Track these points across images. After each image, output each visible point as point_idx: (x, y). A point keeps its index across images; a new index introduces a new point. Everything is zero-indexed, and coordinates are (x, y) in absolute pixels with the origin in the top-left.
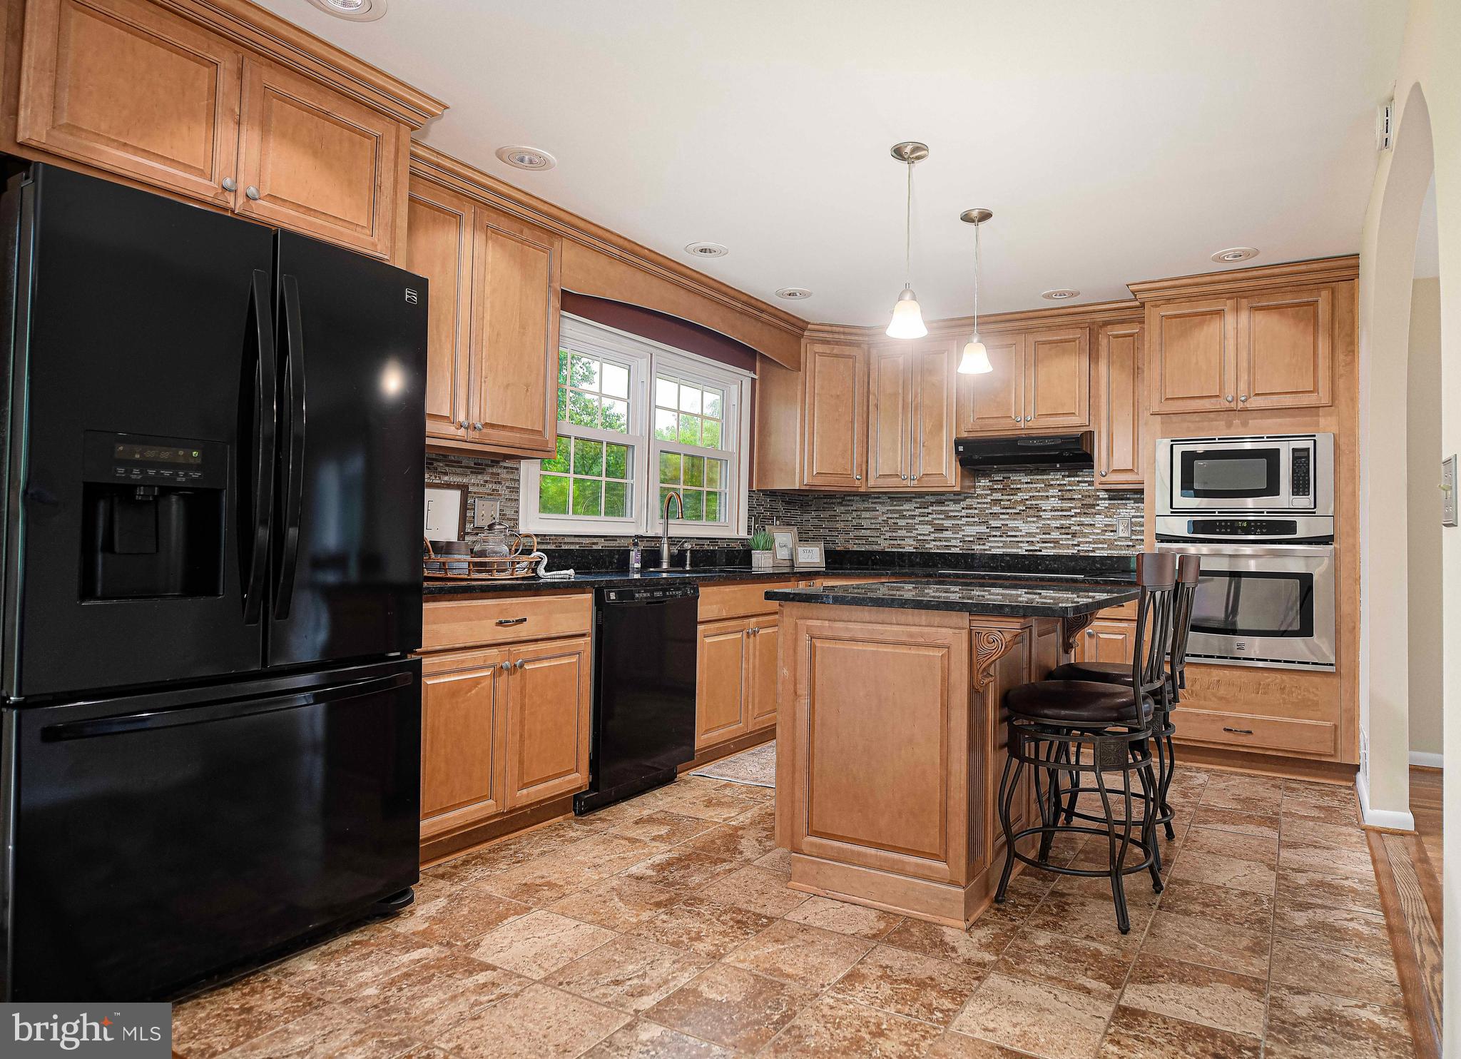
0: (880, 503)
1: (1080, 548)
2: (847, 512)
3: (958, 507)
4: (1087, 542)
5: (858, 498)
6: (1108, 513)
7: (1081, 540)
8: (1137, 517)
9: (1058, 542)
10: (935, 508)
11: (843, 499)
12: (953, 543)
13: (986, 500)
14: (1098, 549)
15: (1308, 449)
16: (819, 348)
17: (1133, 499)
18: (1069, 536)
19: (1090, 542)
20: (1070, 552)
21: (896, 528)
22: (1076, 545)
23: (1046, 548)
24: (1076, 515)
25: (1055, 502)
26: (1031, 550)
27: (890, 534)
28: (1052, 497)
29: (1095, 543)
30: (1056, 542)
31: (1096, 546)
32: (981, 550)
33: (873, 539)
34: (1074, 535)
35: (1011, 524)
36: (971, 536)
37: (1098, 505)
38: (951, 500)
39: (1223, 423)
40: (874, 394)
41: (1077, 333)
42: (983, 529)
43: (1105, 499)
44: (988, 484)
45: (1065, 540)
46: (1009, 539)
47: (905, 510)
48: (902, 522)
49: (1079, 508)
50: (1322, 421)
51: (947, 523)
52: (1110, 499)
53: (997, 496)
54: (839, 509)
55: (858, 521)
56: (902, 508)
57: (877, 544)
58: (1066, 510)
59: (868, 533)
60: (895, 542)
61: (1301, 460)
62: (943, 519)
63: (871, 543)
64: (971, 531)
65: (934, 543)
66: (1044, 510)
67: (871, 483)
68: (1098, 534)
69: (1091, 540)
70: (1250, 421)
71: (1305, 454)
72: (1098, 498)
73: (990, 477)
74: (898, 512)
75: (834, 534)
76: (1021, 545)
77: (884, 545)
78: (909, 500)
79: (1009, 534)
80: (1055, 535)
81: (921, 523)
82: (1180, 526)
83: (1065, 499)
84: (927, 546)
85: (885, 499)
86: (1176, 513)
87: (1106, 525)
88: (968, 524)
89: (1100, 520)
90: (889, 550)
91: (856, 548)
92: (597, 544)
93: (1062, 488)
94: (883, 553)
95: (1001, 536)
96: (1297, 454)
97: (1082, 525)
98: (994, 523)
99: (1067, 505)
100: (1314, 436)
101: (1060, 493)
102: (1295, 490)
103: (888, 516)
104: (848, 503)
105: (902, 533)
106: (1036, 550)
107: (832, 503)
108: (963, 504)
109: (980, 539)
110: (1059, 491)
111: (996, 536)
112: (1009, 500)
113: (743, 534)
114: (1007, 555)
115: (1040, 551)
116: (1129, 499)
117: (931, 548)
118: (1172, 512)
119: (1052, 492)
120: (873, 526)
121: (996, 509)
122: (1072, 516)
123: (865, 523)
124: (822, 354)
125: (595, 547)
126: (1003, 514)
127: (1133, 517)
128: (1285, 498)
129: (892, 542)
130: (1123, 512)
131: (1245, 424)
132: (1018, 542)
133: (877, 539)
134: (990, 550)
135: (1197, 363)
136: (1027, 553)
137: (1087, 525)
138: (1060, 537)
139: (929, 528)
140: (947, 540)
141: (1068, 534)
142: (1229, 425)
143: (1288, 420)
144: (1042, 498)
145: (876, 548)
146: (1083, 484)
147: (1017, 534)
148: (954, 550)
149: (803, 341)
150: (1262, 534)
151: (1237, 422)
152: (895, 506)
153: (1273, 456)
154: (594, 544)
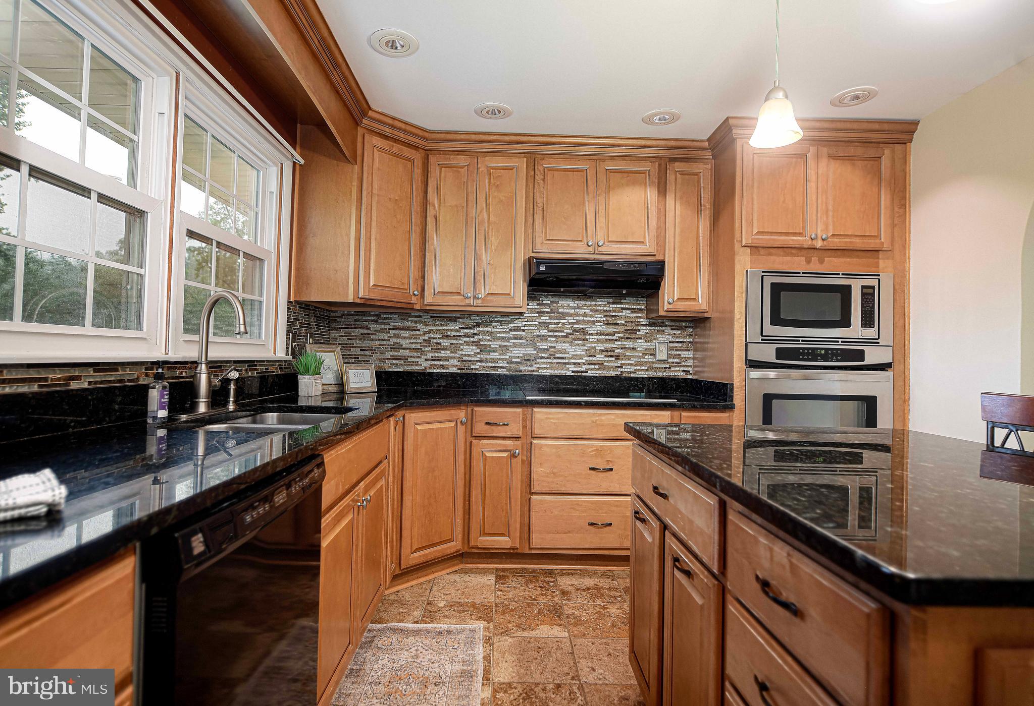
0: (420, 322)
1: (622, 370)
2: (382, 331)
3: (505, 328)
4: (629, 365)
5: (396, 316)
6: (649, 337)
7: (623, 362)
8: (673, 342)
9: (602, 364)
10: (481, 329)
11: (378, 316)
12: (500, 364)
13: (534, 323)
14: (639, 370)
15: (873, 287)
16: (377, 141)
17: (669, 326)
18: (613, 359)
19: (632, 365)
20: (612, 373)
21: (439, 348)
22: (619, 367)
23: (591, 369)
24: (620, 339)
25: (599, 327)
26: (578, 372)
27: (431, 354)
28: (599, 322)
29: (636, 365)
30: (601, 364)
31: (638, 368)
32: (529, 371)
33: (413, 360)
34: (618, 357)
35: (559, 346)
36: (518, 357)
37: (639, 330)
38: (497, 322)
39: (804, 258)
40: (433, 205)
41: (646, 166)
42: (531, 351)
43: (644, 325)
44: (536, 307)
45: (611, 362)
46: (555, 361)
47: (448, 330)
48: (445, 343)
49: (622, 333)
50: (882, 263)
51: (494, 345)
52: (650, 325)
53: (546, 319)
54: (374, 327)
55: (395, 340)
56: (445, 328)
57: (417, 364)
58: (611, 335)
59: (406, 353)
60: (438, 363)
61: (868, 295)
62: (489, 340)
63: (412, 364)
64: (518, 352)
65: (480, 364)
66: (591, 334)
67: (428, 299)
68: (639, 357)
69: (633, 362)
70: (826, 259)
71: (870, 291)
72: (639, 324)
73: (539, 300)
74: (442, 331)
75: (367, 353)
76: (568, 366)
77: (423, 364)
78: (454, 320)
79: (557, 355)
80: (600, 357)
81: (467, 343)
82: (768, 353)
83: (610, 324)
84: (473, 367)
85: (426, 317)
86: (767, 340)
87: (646, 349)
88: (515, 345)
89: (641, 345)
90: (431, 371)
91: (393, 369)
92: (78, 378)
93: (608, 314)
94: (423, 374)
95: (548, 358)
96: (865, 291)
97: (625, 348)
98: (543, 345)
99: (611, 329)
100: (879, 275)
101: (605, 319)
102: (864, 322)
103: (429, 335)
104: (384, 321)
105: (444, 354)
106: (582, 372)
107: (366, 321)
108: (511, 326)
109: (527, 359)
110: (605, 316)
111: (543, 358)
112: (557, 324)
113: (281, 354)
114: (556, 376)
115: (587, 372)
116: (666, 326)
117: (477, 369)
118: (762, 340)
119: (599, 317)
120: (414, 346)
121: (544, 332)
122: (616, 340)
123: (405, 343)
124: (381, 150)
125: (74, 385)
126: (551, 336)
127: (670, 342)
128: (856, 330)
129: (434, 363)
130: (661, 337)
131: (821, 261)
132: (565, 363)
133: (418, 360)
134: (538, 371)
135: (784, 202)
136: (572, 374)
137: (629, 348)
138: (606, 359)
139: (475, 349)
140: (493, 361)
141: (611, 356)
142: (808, 261)
143: (855, 260)
144: (589, 322)
145: (416, 368)
146: (628, 311)
147: (566, 356)
148: (500, 371)
149: (360, 131)
150: (838, 361)
151: (815, 259)
152: (437, 325)
153: (846, 291)
154: (73, 378)
